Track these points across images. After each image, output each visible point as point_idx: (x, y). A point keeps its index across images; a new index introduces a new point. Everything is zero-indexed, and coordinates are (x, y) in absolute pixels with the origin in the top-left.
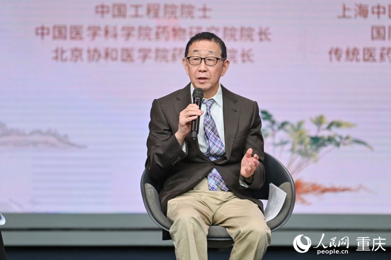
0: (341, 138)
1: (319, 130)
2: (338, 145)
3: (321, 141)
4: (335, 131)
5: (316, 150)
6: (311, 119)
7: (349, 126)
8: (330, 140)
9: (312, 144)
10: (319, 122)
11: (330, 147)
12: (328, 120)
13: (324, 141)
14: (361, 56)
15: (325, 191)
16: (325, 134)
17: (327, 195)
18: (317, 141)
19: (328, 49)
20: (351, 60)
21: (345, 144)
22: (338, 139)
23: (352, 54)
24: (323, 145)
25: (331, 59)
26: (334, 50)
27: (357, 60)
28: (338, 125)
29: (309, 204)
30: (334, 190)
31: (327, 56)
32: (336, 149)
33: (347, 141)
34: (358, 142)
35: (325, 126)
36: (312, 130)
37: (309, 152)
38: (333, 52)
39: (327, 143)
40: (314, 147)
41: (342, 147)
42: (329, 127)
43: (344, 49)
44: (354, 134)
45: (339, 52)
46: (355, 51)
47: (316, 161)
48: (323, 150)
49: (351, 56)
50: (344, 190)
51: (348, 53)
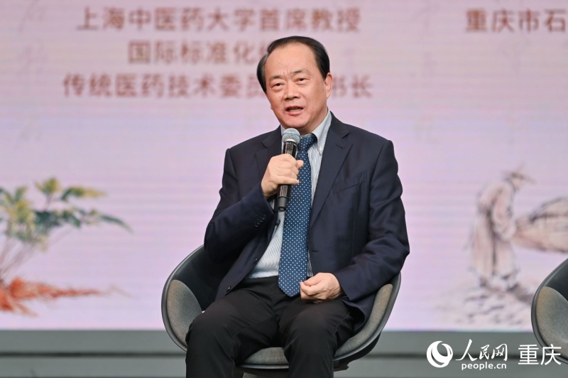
0: (82, 212)
1: (49, 201)
2: (78, 223)
3: (52, 219)
4: (74, 203)
5: (45, 233)
6: (37, 185)
7: (95, 194)
8: (66, 216)
9: (37, 223)
10: (49, 188)
11: (66, 227)
12: (64, 184)
13: (57, 217)
14: (112, 88)
15: (58, 294)
16: (58, 206)
17: (62, 301)
18: (46, 219)
19: (63, 78)
20: (98, 94)
21: (88, 223)
22: (78, 215)
23: (100, 84)
24: (56, 224)
25: (67, 93)
26: (72, 77)
27: (108, 94)
28: (78, 193)
29: (35, 315)
30: (73, 293)
31: (62, 89)
32: (75, 230)
33: (91, 219)
34: (108, 219)
35: (58, 194)
36: (38, 201)
37: (35, 235)
38: (71, 82)
39: (61, 221)
40: (41, 227)
41: (84, 227)
42: (64, 198)
43: (87, 77)
44: (103, 207)
45: (79, 82)
46: (104, 81)
47: (44, 249)
48: (55, 232)
49: (97, 88)
50: (87, 293)
51: (93, 83)
